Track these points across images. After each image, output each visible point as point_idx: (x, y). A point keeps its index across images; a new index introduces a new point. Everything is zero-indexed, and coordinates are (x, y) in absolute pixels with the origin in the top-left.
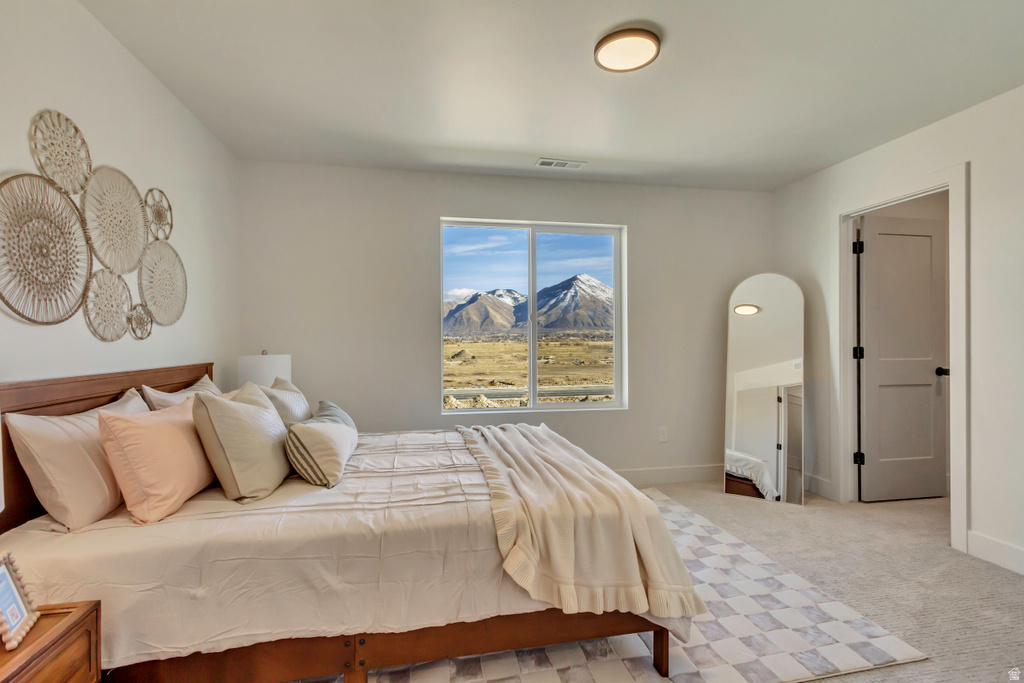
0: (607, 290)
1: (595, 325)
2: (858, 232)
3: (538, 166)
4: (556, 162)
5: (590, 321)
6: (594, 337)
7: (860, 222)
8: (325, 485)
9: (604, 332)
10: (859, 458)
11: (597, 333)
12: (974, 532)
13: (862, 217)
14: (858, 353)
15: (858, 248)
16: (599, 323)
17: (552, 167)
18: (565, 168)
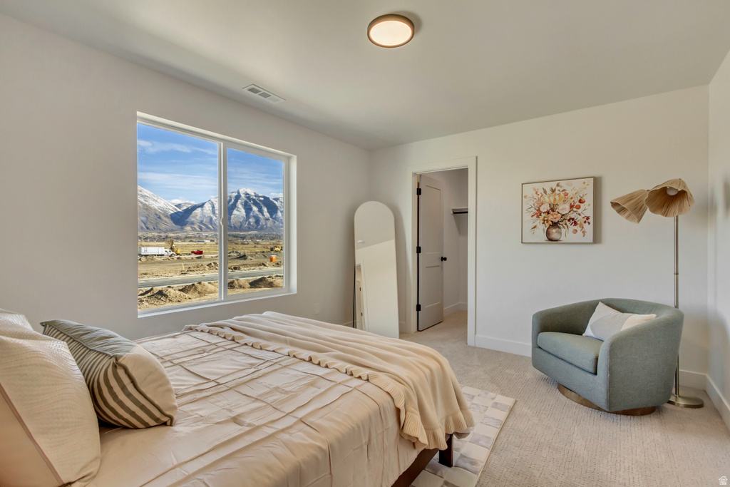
0: (159, 200)
1: (148, 228)
2: (418, 184)
3: (246, 90)
4: (263, 91)
5: (143, 225)
6: (146, 238)
7: (420, 177)
8: (165, 424)
9: (156, 234)
10: (419, 308)
11: (150, 235)
12: (477, 335)
13: (420, 175)
14: (419, 250)
15: (419, 192)
16: (151, 227)
17: (257, 95)
18: (266, 99)
